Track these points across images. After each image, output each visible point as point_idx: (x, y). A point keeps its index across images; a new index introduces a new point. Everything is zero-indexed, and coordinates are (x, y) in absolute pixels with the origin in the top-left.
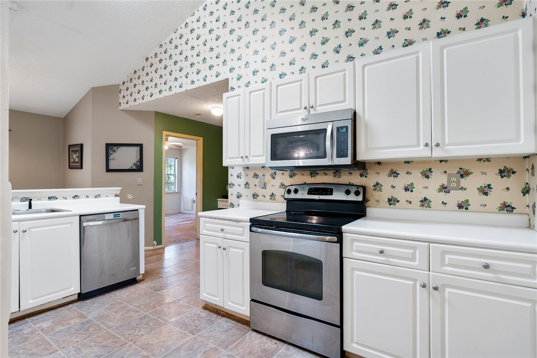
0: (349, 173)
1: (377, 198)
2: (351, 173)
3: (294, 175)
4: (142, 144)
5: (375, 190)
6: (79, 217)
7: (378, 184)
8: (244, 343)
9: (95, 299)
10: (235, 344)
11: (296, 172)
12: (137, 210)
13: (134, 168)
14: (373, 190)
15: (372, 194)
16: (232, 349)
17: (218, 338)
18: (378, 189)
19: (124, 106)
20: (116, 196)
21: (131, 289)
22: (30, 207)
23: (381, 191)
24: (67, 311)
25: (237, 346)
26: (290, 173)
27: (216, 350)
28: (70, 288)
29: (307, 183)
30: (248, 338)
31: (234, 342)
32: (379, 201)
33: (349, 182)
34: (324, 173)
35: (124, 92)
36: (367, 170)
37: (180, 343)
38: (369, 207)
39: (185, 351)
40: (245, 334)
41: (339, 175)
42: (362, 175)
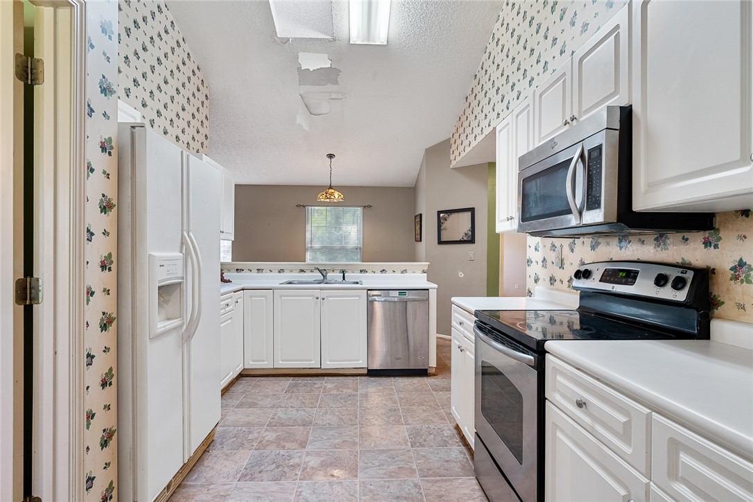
0: (683, 238)
1: (739, 299)
2: (687, 239)
3: (598, 244)
4: (473, 209)
5: (736, 278)
6: (366, 291)
7: (741, 264)
8: (448, 484)
9: (377, 378)
10: (438, 478)
11: (600, 240)
12: (428, 290)
13: (465, 239)
14: (731, 279)
15: (728, 290)
16: (428, 481)
17: (428, 463)
18: (743, 277)
19: (454, 164)
20: (424, 272)
21: (416, 381)
22: (344, 279)
23: (749, 282)
24: (351, 381)
25: (437, 481)
26: (592, 242)
27: (412, 471)
28: (358, 360)
29: (614, 260)
30: (460, 481)
31: (440, 476)
32: (743, 308)
33: (683, 259)
34: (640, 240)
35: (454, 147)
36: (718, 230)
37: (392, 448)
38: (718, 318)
39: (387, 456)
40: (464, 476)
41: (665, 244)
42: (707, 243)
